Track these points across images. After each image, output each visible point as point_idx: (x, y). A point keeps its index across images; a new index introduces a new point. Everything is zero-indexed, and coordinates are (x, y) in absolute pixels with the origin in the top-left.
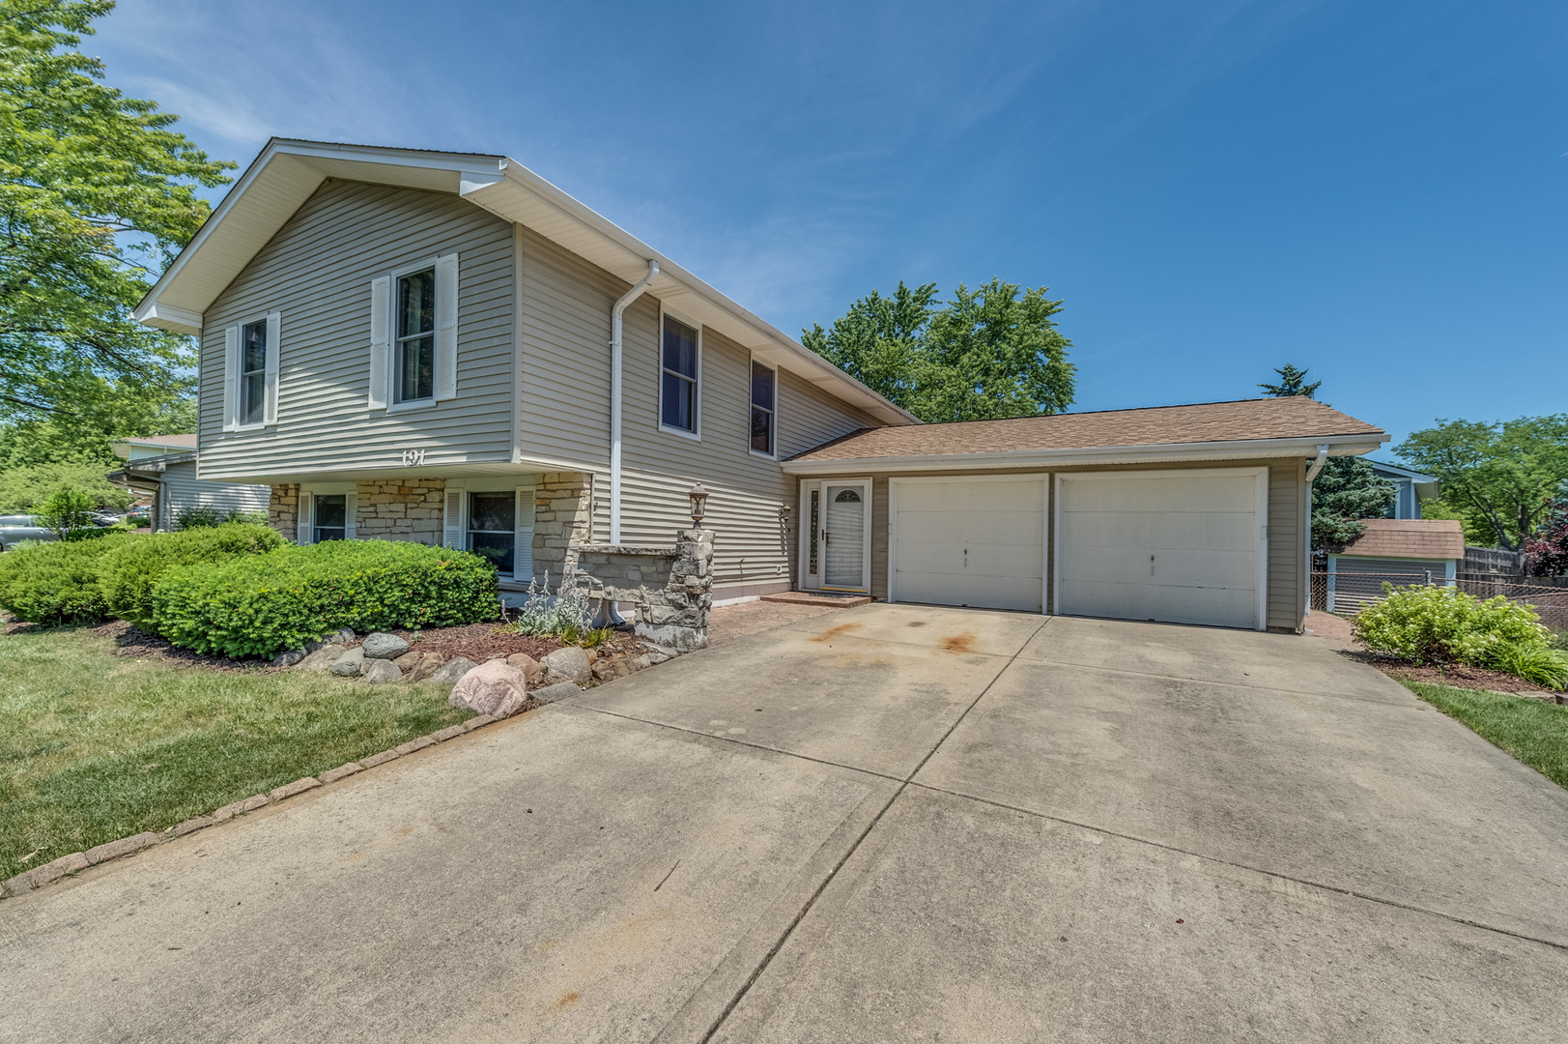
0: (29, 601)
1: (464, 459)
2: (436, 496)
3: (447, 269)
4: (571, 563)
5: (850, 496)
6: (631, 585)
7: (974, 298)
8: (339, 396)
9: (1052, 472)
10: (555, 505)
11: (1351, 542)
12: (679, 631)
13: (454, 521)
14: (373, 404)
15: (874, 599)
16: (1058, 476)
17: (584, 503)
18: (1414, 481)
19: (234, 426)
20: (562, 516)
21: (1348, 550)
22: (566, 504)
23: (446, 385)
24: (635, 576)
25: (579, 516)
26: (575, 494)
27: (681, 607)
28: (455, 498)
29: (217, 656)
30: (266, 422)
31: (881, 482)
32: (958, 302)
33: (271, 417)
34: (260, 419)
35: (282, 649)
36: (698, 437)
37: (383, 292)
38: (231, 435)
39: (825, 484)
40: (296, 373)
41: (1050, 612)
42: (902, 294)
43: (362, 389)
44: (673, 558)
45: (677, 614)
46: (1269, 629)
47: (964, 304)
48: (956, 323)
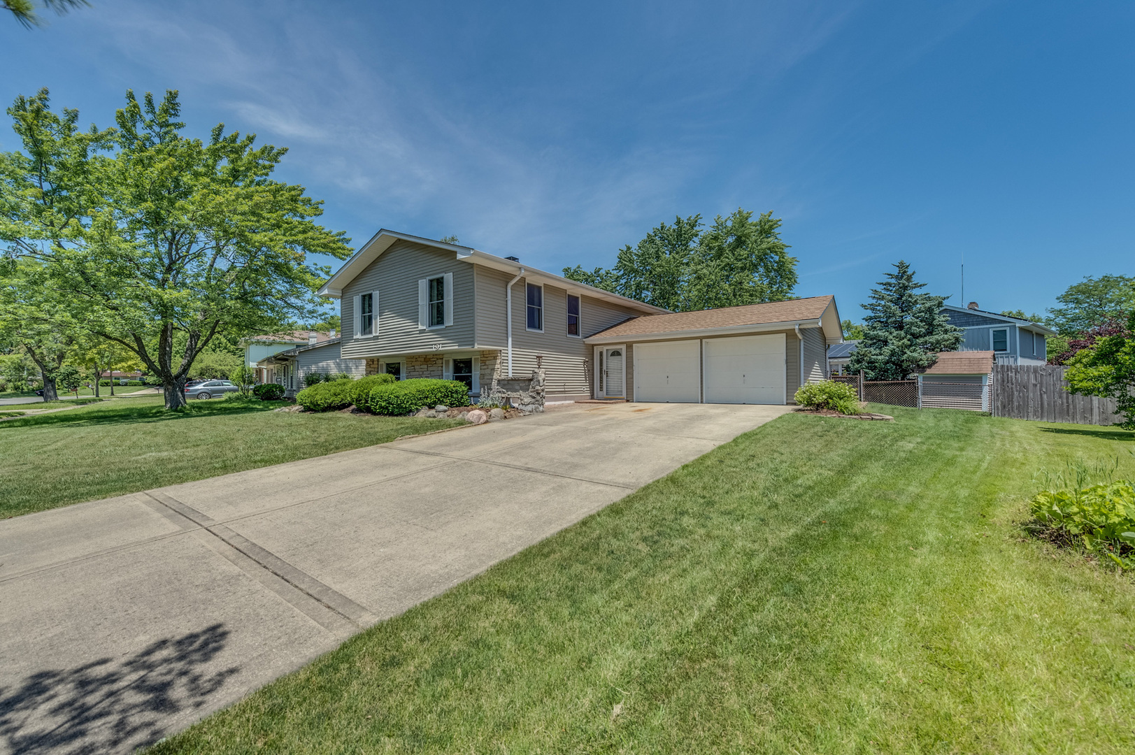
0: (323, 401)
1: (457, 347)
2: (440, 361)
3: (449, 278)
4: (494, 383)
5: (616, 353)
6: (516, 391)
7: (726, 221)
8: (406, 324)
9: (701, 338)
10: (487, 363)
11: (930, 366)
12: (534, 406)
13: (447, 371)
14: (421, 327)
15: (628, 401)
16: (704, 340)
17: (498, 361)
18: (1017, 325)
19: (359, 336)
20: (490, 367)
21: (928, 371)
22: (492, 362)
23: (449, 320)
24: (518, 387)
25: (497, 366)
26: (495, 358)
27: (534, 398)
28: (447, 362)
29: (392, 414)
30: (374, 334)
31: (629, 346)
32: (716, 225)
33: (376, 332)
34: (370, 332)
35: (411, 411)
36: (543, 332)
37: (423, 285)
38: (357, 340)
39: (605, 348)
40: (387, 314)
41: (702, 402)
42: (678, 222)
43: (416, 321)
44: (531, 380)
45: (533, 400)
46: (787, 404)
47: (720, 225)
48: (716, 238)
